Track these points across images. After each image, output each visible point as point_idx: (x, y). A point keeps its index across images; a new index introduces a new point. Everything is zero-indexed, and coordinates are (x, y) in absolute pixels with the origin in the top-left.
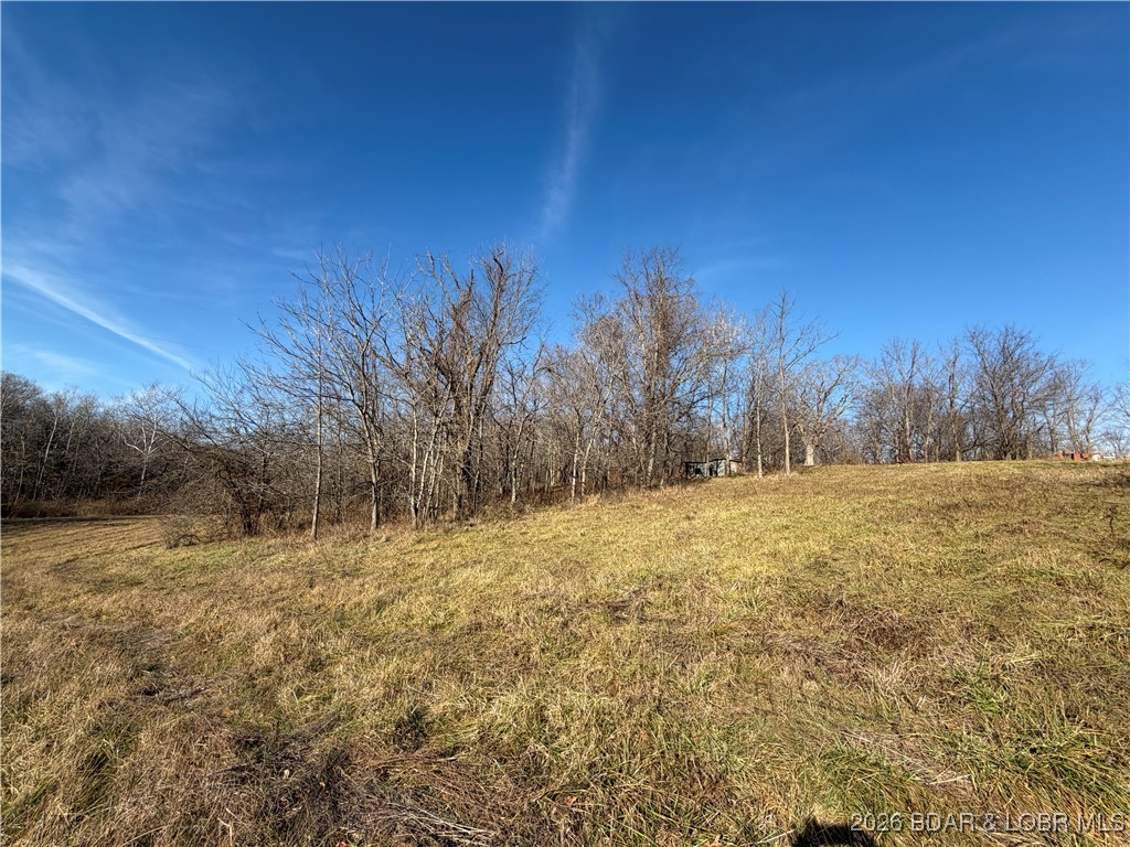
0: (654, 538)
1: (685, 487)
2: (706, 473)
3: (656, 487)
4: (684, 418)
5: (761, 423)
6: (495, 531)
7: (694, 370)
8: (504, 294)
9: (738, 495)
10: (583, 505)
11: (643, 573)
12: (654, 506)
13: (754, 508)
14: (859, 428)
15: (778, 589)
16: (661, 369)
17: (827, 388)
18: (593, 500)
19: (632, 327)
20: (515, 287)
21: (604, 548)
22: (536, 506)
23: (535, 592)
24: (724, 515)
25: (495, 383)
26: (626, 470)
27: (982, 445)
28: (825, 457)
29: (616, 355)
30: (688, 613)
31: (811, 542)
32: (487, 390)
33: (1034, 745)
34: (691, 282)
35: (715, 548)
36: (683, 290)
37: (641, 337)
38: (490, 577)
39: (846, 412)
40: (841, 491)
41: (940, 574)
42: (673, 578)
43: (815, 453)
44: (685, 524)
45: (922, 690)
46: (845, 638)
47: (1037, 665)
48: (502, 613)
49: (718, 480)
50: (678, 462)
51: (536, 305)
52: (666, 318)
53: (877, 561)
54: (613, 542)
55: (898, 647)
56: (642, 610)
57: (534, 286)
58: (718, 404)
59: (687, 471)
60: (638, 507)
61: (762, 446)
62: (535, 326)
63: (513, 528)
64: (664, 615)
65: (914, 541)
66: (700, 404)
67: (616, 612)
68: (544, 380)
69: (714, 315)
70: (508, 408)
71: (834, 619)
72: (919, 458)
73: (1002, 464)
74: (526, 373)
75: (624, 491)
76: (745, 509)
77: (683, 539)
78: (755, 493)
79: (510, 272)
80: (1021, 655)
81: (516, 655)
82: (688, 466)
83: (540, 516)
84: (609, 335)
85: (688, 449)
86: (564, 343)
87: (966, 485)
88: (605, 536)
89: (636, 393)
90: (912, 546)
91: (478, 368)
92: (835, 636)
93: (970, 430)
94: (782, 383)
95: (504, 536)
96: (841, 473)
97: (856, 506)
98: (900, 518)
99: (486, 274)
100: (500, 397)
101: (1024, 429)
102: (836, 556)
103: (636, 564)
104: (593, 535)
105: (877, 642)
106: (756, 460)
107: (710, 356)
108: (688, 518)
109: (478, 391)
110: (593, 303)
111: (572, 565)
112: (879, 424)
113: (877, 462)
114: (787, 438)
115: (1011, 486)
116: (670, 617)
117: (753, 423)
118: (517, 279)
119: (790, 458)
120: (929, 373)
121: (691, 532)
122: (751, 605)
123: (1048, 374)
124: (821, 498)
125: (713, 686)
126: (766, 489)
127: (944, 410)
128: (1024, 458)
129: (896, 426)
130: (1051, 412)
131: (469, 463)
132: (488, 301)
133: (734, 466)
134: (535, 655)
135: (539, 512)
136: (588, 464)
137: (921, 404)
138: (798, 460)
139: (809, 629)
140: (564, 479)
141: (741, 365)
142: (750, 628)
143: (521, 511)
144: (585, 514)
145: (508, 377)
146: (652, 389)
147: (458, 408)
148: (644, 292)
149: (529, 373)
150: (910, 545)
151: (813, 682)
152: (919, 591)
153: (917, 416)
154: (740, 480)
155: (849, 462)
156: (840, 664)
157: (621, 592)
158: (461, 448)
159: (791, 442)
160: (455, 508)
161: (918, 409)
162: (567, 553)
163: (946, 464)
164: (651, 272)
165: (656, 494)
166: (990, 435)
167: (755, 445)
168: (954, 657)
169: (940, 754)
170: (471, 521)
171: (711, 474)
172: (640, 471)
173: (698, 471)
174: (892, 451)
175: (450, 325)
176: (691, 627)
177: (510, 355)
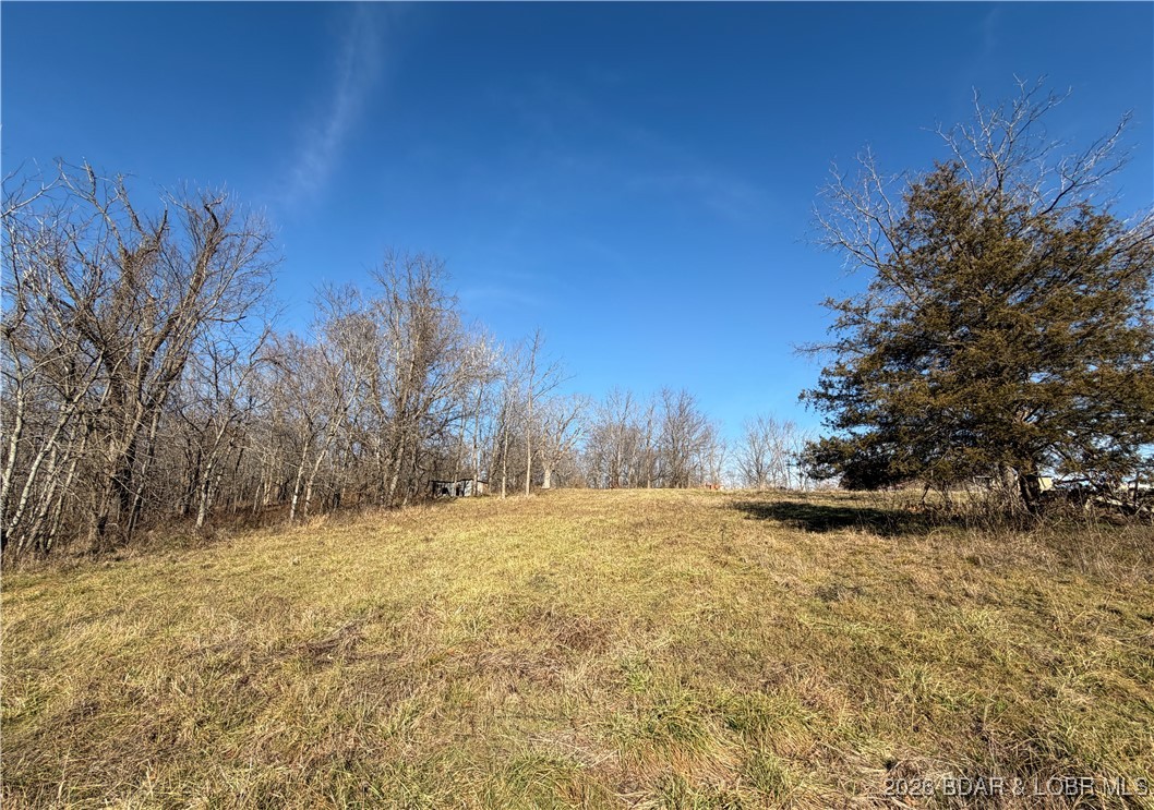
0: (385, 563)
1: (429, 506)
2: (453, 493)
3: (398, 506)
4: (437, 435)
5: (509, 446)
6: (160, 565)
7: (451, 388)
8: (215, 256)
9: (480, 515)
10: (304, 528)
11: (363, 605)
12: (392, 528)
13: (492, 529)
14: (586, 457)
15: (499, 608)
16: (416, 382)
17: (566, 420)
18: (318, 521)
19: (387, 332)
20: (234, 252)
21: (320, 578)
22: (236, 531)
23: (205, 644)
24: (463, 535)
25: (188, 367)
26: (366, 486)
27: (663, 476)
28: (560, 482)
29: (365, 358)
30: (406, 644)
31: (535, 559)
32: (171, 376)
33: (661, 712)
34: (455, 299)
35: (447, 571)
36: (447, 305)
37: (397, 344)
38: (135, 632)
39: (578, 443)
40: (566, 512)
41: (624, 581)
42: (397, 607)
43: (552, 477)
44: (422, 547)
45: (598, 684)
46: (548, 647)
47: (672, 646)
48: (143, 683)
49: (465, 500)
50: (425, 480)
51: (266, 281)
52: (426, 329)
53: (582, 573)
54: (333, 571)
55: (587, 648)
56: (352, 648)
57: (262, 257)
58: (470, 423)
59: (434, 490)
60: (373, 529)
61: (507, 468)
62: (258, 305)
63: (192, 561)
64: (378, 651)
65: (611, 554)
66: (453, 422)
67: (317, 655)
68: (267, 374)
69: (475, 336)
70: (208, 402)
71: (543, 629)
72: (625, 484)
73: (673, 491)
74: (239, 361)
75: (360, 511)
76: (484, 530)
77: (417, 562)
78: (496, 513)
79: (228, 230)
80: (664, 640)
81: (154, 738)
82: (435, 485)
83: (238, 544)
84: (359, 336)
85: (436, 467)
86: (300, 332)
87: (650, 508)
88: (325, 564)
89: (385, 404)
90: (609, 558)
91: (161, 342)
92: (541, 646)
93: (657, 464)
94: (530, 411)
95: (171, 573)
96: (571, 496)
97: (575, 525)
98: (604, 535)
99: (187, 223)
100: (193, 387)
101: (687, 466)
102: (553, 571)
103: (355, 595)
104: (309, 563)
105: (573, 647)
106: (501, 481)
107: (468, 377)
108: (427, 540)
109: (155, 373)
110: (343, 296)
111: (271, 602)
112: (600, 455)
113: (597, 487)
114: (529, 462)
115: (676, 508)
116: (386, 651)
117: (502, 447)
118: (238, 241)
119: (531, 481)
120: (636, 418)
121: (427, 555)
122: (472, 626)
123: (703, 428)
124: (550, 518)
125: (417, 722)
126: (507, 510)
127: (643, 447)
128: (686, 487)
129: (612, 457)
130: (702, 455)
131: (128, 472)
132: (188, 258)
133: (480, 487)
134: (184, 735)
135: (238, 537)
136: (318, 480)
137: (629, 442)
138: (537, 483)
139: (521, 642)
140: (284, 495)
141: (496, 388)
142: (466, 652)
143: (209, 537)
144: (303, 539)
145: (209, 363)
146: (404, 401)
147: (119, 394)
148: (404, 297)
149: (244, 360)
150: (608, 558)
151: (515, 694)
152: (607, 597)
153: (626, 450)
154: (485, 500)
155: (576, 486)
156: (539, 672)
157: (331, 629)
158: (115, 450)
159: (533, 466)
160: (92, 535)
161: (628, 444)
162: (267, 588)
163: (641, 490)
164: (415, 278)
165: (396, 515)
166: (669, 469)
167: (501, 467)
168: (623, 651)
169: (601, 737)
170: (120, 552)
171: (458, 494)
172: (381, 488)
173: (445, 491)
174: (607, 478)
175: (115, 275)
176: (408, 659)
177: (215, 333)
